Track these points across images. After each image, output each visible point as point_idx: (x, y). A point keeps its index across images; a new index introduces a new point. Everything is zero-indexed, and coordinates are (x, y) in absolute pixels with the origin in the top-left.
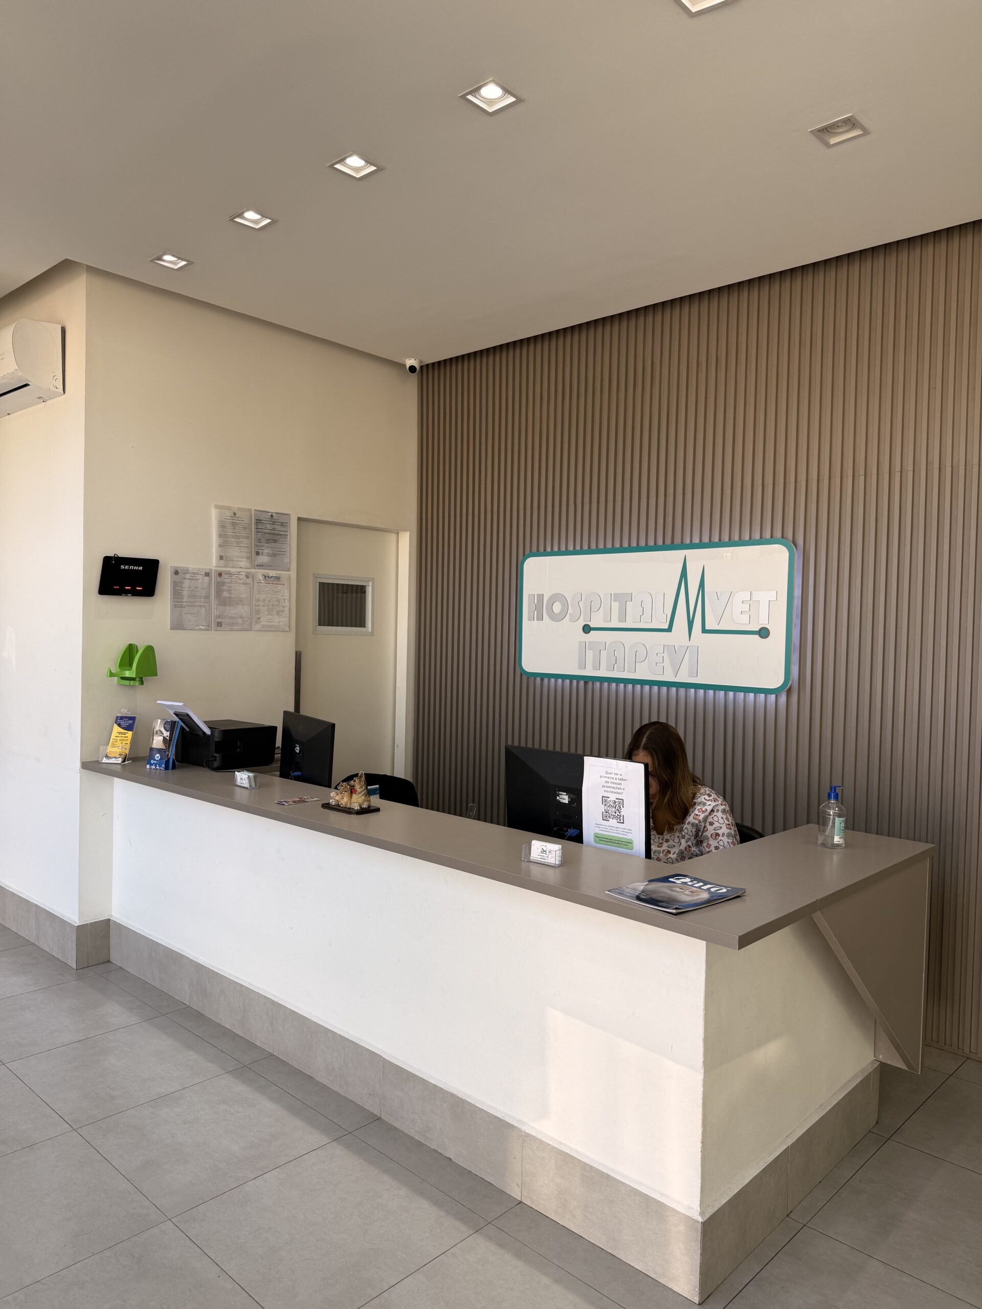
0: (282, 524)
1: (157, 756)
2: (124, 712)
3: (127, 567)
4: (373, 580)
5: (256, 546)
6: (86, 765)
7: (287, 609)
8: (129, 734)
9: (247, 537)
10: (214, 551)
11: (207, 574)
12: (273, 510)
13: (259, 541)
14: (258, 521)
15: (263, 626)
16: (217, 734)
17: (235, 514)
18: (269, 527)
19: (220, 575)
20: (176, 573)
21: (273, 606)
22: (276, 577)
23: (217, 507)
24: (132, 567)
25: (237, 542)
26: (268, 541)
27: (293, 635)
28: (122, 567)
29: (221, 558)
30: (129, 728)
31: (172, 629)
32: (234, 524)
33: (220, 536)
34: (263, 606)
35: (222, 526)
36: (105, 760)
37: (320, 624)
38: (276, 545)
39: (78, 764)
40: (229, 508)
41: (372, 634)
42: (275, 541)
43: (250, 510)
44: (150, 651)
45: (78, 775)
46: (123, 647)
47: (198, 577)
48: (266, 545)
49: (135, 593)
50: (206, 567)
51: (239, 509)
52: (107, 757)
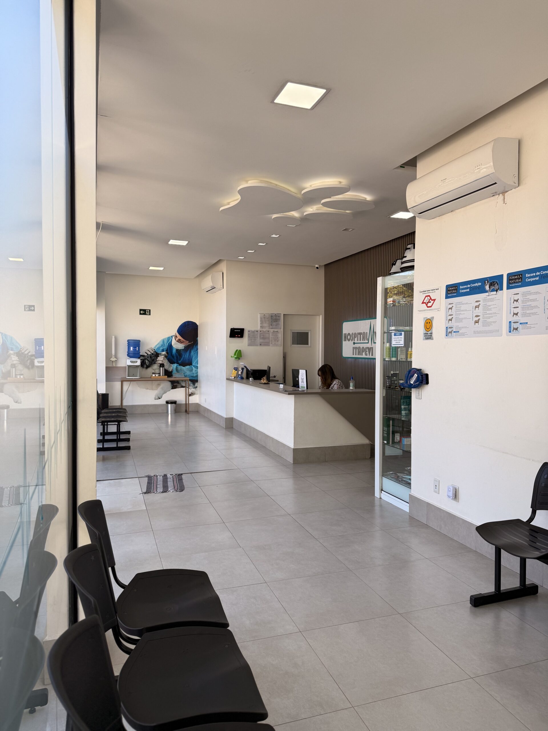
0: (279, 316)
1: (240, 376)
2: (236, 367)
3: (236, 331)
4: (311, 330)
5: (271, 323)
6: (227, 379)
7: (280, 340)
8: (236, 371)
9: (268, 321)
10: (259, 325)
11: (257, 331)
12: (276, 313)
13: (272, 321)
14: (271, 316)
15: (273, 345)
16: (252, 371)
17: (265, 315)
18: (275, 317)
19: (261, 331)
20: (249, 331)
21: (276, 339)
22: (277, 331)
23: (259, 313)
24: (237, 331)
25: (265, 322)
26: (274, 321)
27: (282, 347)
28: (235, 331)
29: (261, 327)
30: (236, 370)
31: (248, 346)
32: (264, 318)
33: (260, 321)
34: (273, 339)
35: (261, 318)
36: (231, 378)
37: (292, 344)
38: (277, 322)
39: (225, 379)
40: (263, 314)
41: (311, 347)
42: (276, 321)
43: (269, 313)
44: (240, 351)
45: (225, 381)
46: (236, 350)
47: (255, 332)
48: (274, 322)
49: (238, 337)
50: (256, 329)
51: (266, 313)
52: (231, 377)
